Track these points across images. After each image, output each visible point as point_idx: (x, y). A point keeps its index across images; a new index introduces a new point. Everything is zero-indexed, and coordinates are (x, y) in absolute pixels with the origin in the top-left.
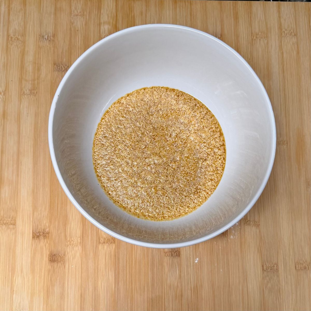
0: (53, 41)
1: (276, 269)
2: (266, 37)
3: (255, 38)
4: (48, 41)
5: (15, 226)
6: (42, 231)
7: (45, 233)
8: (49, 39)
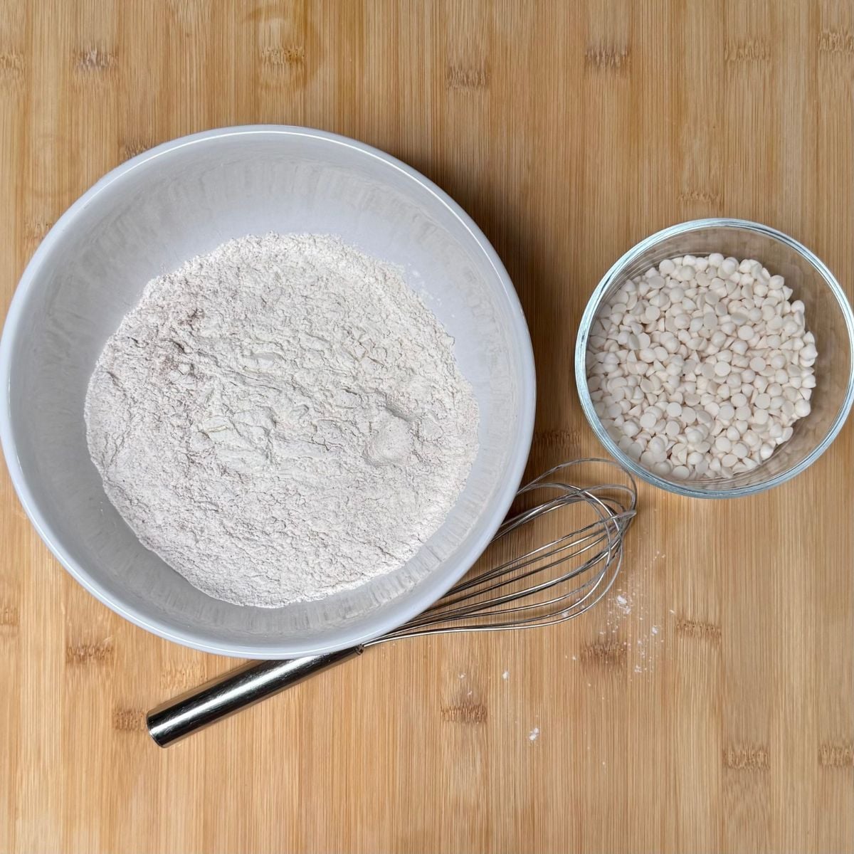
0: (116, 68)
1: (764, 764)
2: (770, 55)
3: (733, 58)
4: (100, 68)
5: (16, 629)
6: (94, 643)
7: (102, 649)
8: (103, 63)
